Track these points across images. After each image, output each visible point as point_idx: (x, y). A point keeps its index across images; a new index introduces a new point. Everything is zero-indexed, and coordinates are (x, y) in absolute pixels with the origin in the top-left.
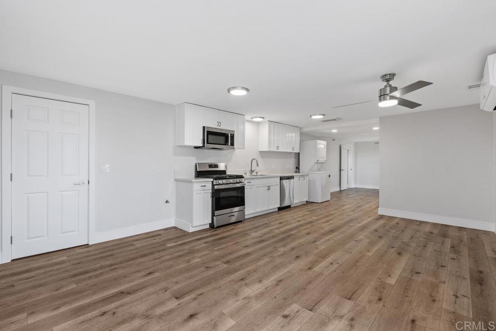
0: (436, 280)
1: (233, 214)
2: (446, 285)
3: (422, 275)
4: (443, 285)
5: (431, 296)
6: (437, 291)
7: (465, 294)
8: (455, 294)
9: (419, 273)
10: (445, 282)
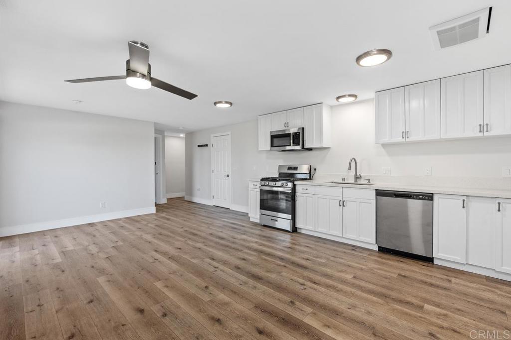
0: (67, 309)
1: (276, 219)
2: (54, 310)
3: (85, 302)
4: (57, 307)
5: (62, 290)
6: (59, 298)
7: (32, 313)
8: (42, 307)
9: (89, 303)
10: (57, 312)
